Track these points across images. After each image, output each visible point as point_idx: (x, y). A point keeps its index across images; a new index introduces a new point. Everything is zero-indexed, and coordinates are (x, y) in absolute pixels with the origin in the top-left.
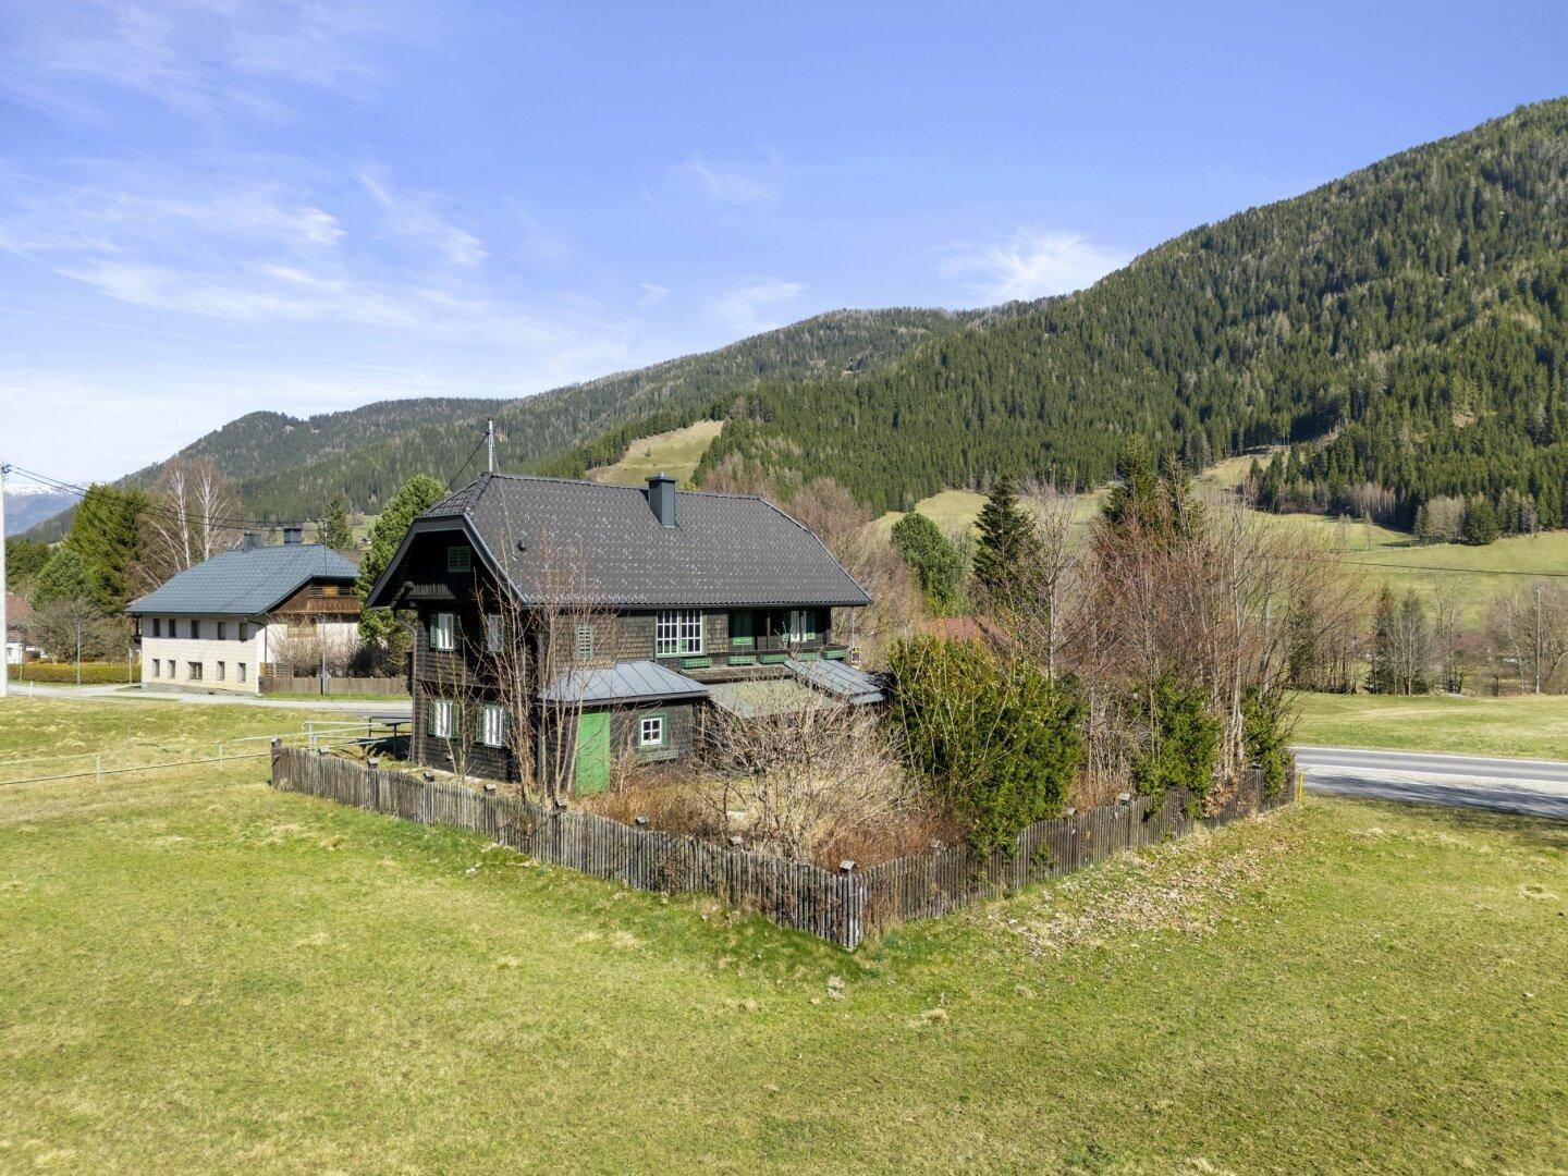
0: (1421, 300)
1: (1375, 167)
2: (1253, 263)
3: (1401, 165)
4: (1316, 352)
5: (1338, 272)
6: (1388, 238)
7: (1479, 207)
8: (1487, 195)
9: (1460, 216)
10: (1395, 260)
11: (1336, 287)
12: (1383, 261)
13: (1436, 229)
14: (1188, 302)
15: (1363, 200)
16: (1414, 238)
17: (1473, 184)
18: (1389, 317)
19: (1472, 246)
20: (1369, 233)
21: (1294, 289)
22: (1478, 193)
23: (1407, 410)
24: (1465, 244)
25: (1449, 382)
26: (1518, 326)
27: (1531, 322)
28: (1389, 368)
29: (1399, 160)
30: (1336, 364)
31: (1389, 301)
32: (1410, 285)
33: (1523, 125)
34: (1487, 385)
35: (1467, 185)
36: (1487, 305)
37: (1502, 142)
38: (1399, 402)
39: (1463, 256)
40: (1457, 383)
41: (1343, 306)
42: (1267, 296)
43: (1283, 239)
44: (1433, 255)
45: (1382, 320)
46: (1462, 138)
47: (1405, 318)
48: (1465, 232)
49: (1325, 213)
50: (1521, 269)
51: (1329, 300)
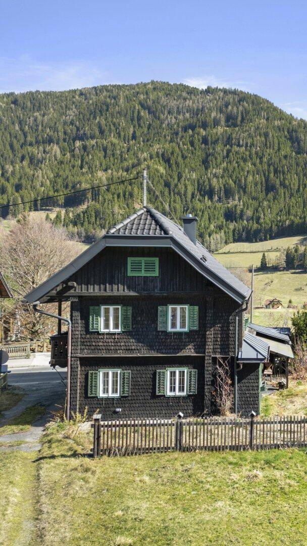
0: (118, 152)
1: (95, 88)
2: (40, 118)
3: (106, 90)
4: (73, 167)
5: (82, 132)
6: (103, 122)
7: (139, 118)
8: (142, 114)
9: (132, 120)
10: (107, 132)
11: (81, 139)
12: (102, 132)
13: (123, 123)
14: (5, 129)
15: (91, 102)
16: (114, 124)
17: (137, 108)
18: (105, 157)
19: (138, 134)
20: (95, 118)
21: (61, 134)
22: (139, 112)
23: (116, 199)
24: (134, 132)
25: (133, 189)
26: (158, 171)
27: (162, 170)
28: (108, 179)
29: (104, 88)
30: (83, 174)
31: (105, 150)
32: (113, 145)
33: (154, 89)
35: (135, 107)
36: (145, 160)
37: (147, 93)
38: (113, 195)
39: (134, 137)
40: (135, 190)
41: (85, 148)
42: (47, 135)
43: (54, 110)
44: (122, 134)
45: (102, 158)
46: (131, 87)
47: (112, 159)
48: (134, 127)
49: (74, 103)
50: (156, 147)
51: (78, 144)
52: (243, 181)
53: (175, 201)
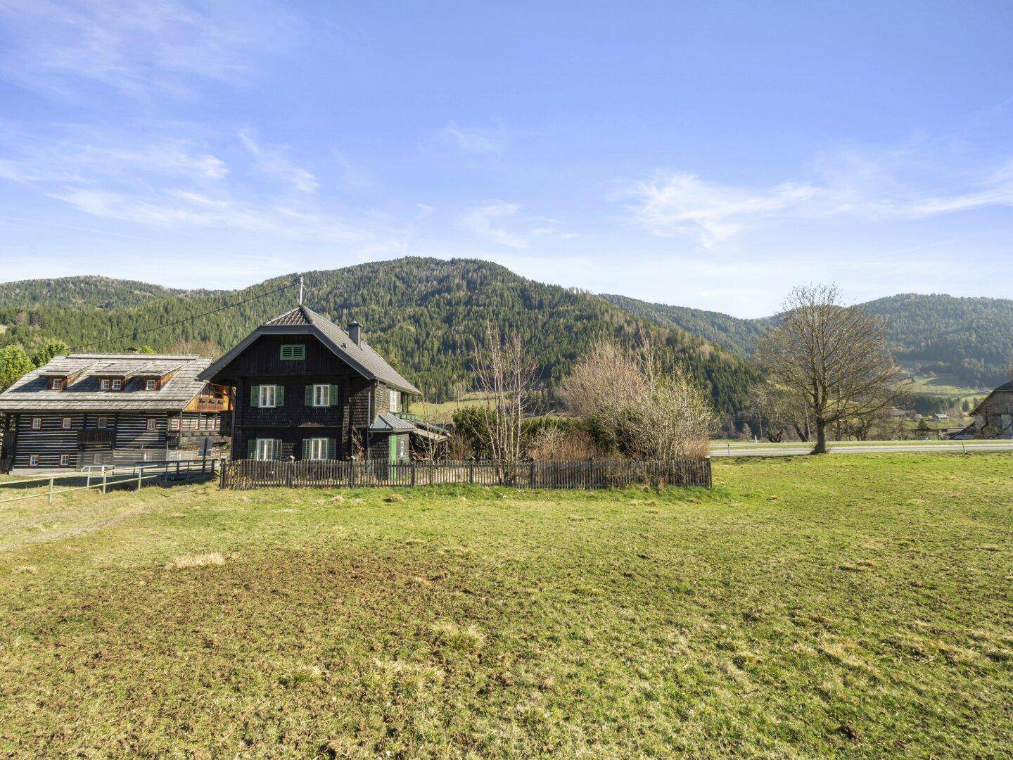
0: (377, 316)
1: (360, 265)
2: (316, 292)
3: (369, 267)
5: (348, 302)
6: (366, 292)
7: (395, 287)
8: (398, 284)
9: (389, 289)
10: (368, 301)
11: (348, 307)
12: (364, 300)
13: (382, 293)
14: (289, 303)
15: (356, 276)
16: (374, 294)
17: (393, 279)
18: (366, 321)
19: (393, 300)
20: (359, 290)
21: (332, 305)
22: (395, 283)
24: (391, 300)
25: (388, 347)
26: (409, 330)
27: (413, 329)
29: (368, 265)
31: (367, 315)
32: (373, 310)
33: (408, 263)
34: (400, 349)
35: (391, 279)
36: (399, 322)
37: (402, 267)
39: (390, 303)
40: (391, 347)
41: (350, 314)
42: (322, 305)
44: (381, 301)
46: (389, 263)
47: (372, 322)
48: (391, 295)
49: (343, 278)
50: (409, 311)
51: (345, 311)
52: (482, 336)
53: (423, 356)
